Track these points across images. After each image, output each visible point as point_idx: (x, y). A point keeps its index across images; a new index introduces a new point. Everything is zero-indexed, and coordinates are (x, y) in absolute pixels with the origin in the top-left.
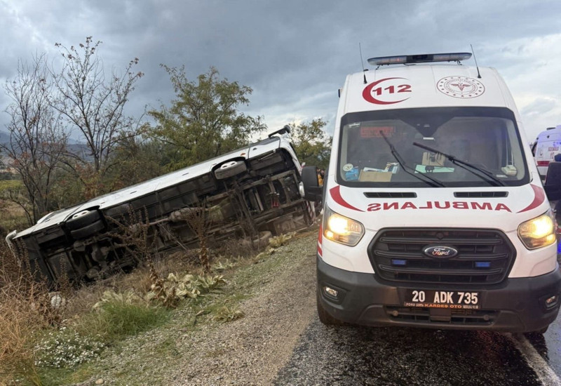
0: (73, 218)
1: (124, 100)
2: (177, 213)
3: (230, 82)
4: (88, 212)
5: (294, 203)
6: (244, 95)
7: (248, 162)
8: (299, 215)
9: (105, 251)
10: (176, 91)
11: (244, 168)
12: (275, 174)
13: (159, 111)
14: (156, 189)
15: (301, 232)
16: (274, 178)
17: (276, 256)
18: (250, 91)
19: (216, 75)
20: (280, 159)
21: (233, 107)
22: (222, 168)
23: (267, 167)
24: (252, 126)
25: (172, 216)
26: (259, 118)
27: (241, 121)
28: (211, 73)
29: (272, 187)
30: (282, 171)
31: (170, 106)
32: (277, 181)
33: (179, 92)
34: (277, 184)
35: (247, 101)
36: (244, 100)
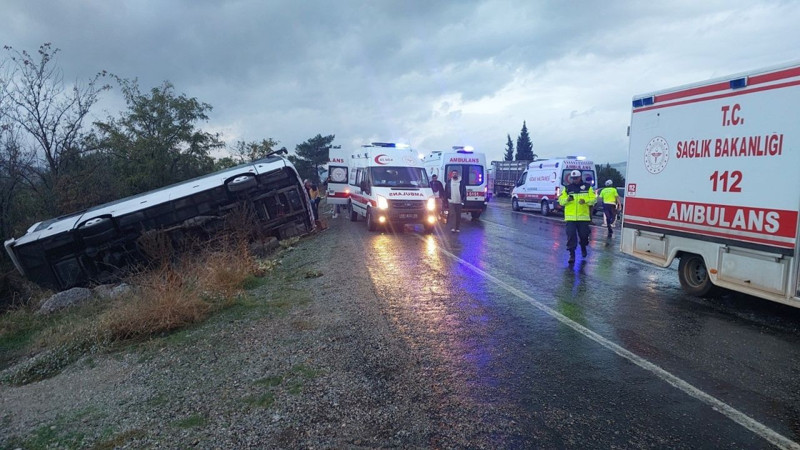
0: (86, 225)
1: (85, 112)
2: (191, 221)
3: (188, 98)
4: (101, 220)
5: (296, 213)
6: (204, 112)
7: (258, 177)
8: (300, 223)
9: (117, 256)
10: (128, 103)
11: (256, 182)
12: (280, 188)
13: (105, 122)
14: (171, 199)
15: (304, 237)
16: (280, 191)
17: (294, 253)
18: (211, 108)
19: (171, 89)
20: (286, 175)
21: (191, 123)
22: (235, 181)
23: (273, 183)
24: (210, 143)
25: (186, 223)
26: (218, 135)
27: (199, 137)
28: (165, 86)
29: (277, 199)
30: (287, 186)
31: (118, 118)
32: (282, 193)
33: (131, 104)
34: (282, 197)
35: (206, 117)
36: (203, 117)
